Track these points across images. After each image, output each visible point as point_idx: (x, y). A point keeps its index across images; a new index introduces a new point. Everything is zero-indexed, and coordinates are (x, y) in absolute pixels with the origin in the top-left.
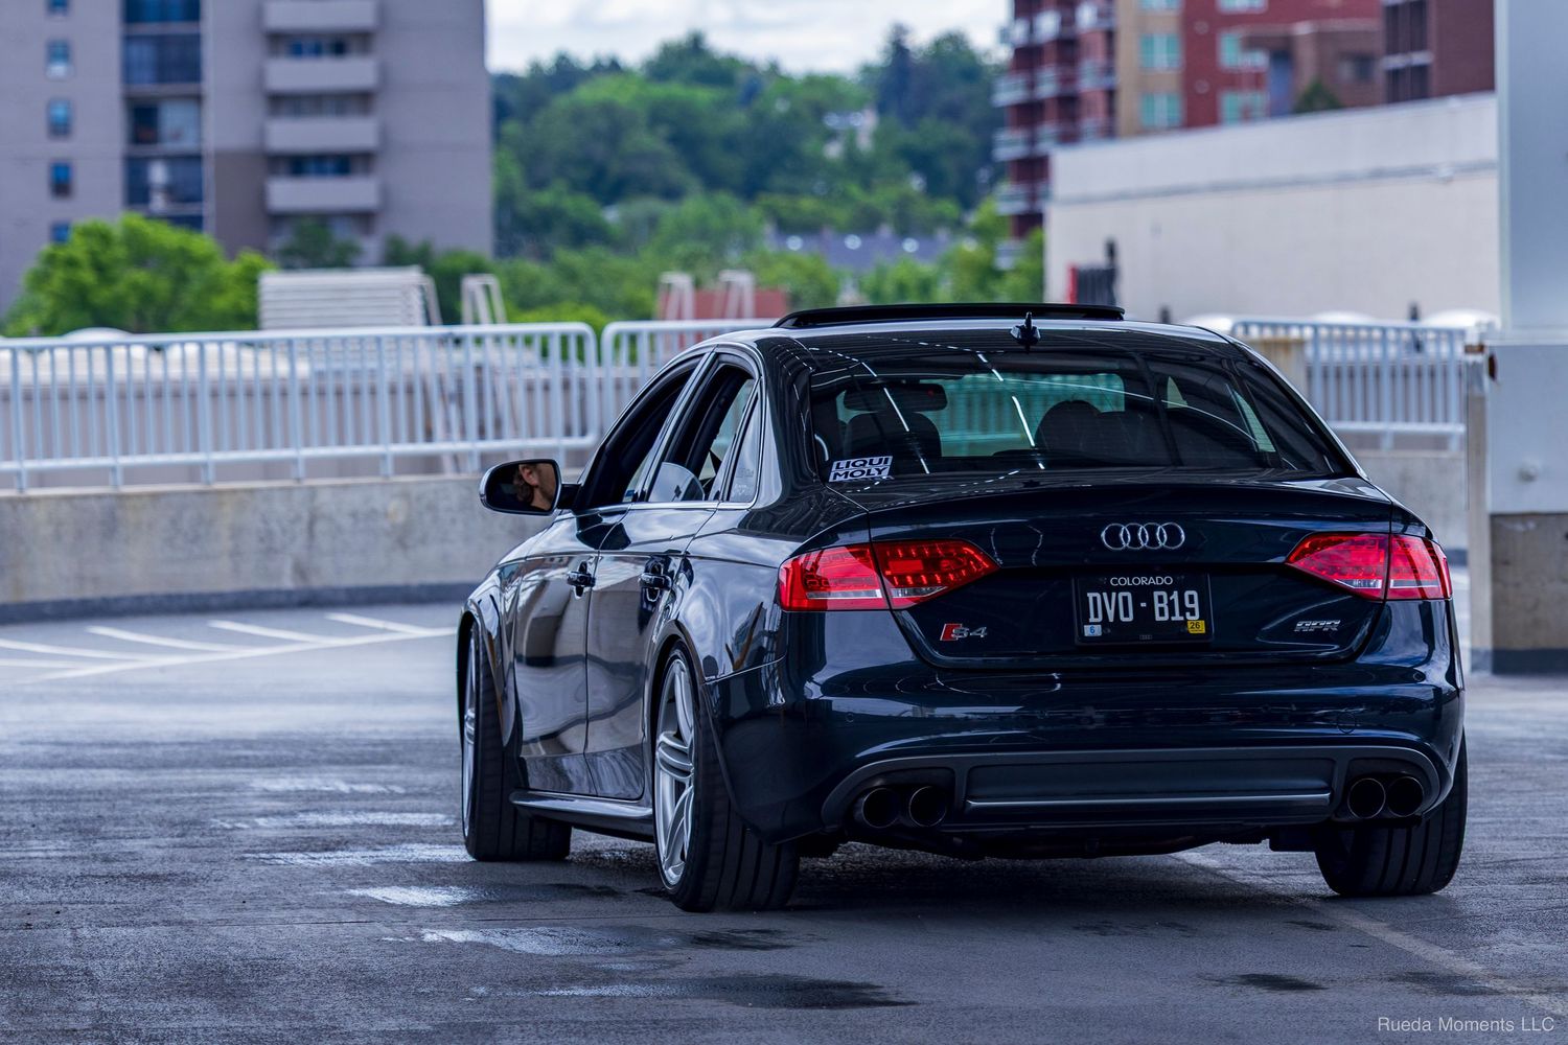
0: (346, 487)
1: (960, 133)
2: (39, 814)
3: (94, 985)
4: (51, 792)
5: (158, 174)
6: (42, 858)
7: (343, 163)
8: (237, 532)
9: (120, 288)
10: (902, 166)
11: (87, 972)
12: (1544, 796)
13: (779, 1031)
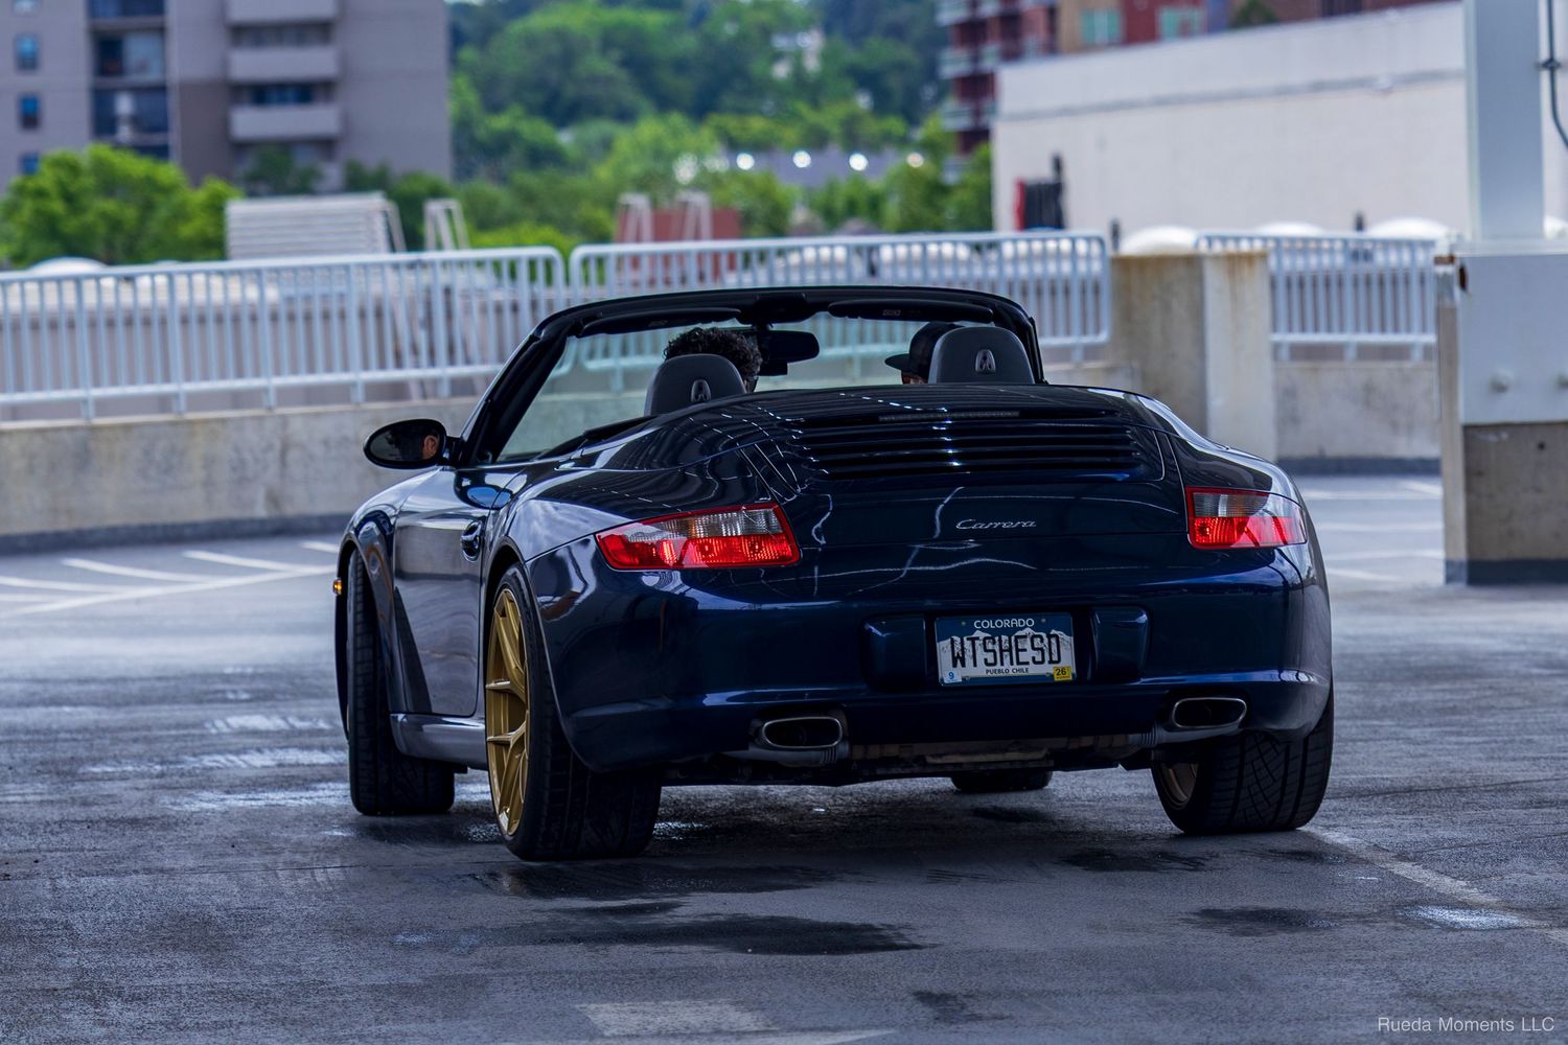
0: (317, 415)
1: (905, 53)
2: (16, 755)
3: (75, 940)
4: (28, 732)
5: (124, 105)
6: (20, 803)
7: (305, 92)
8: (209, 462)
9: (89, 217)
10: (848, 84)
11: (67, 926)
12: (1536, 713)
13: (780, 980)
